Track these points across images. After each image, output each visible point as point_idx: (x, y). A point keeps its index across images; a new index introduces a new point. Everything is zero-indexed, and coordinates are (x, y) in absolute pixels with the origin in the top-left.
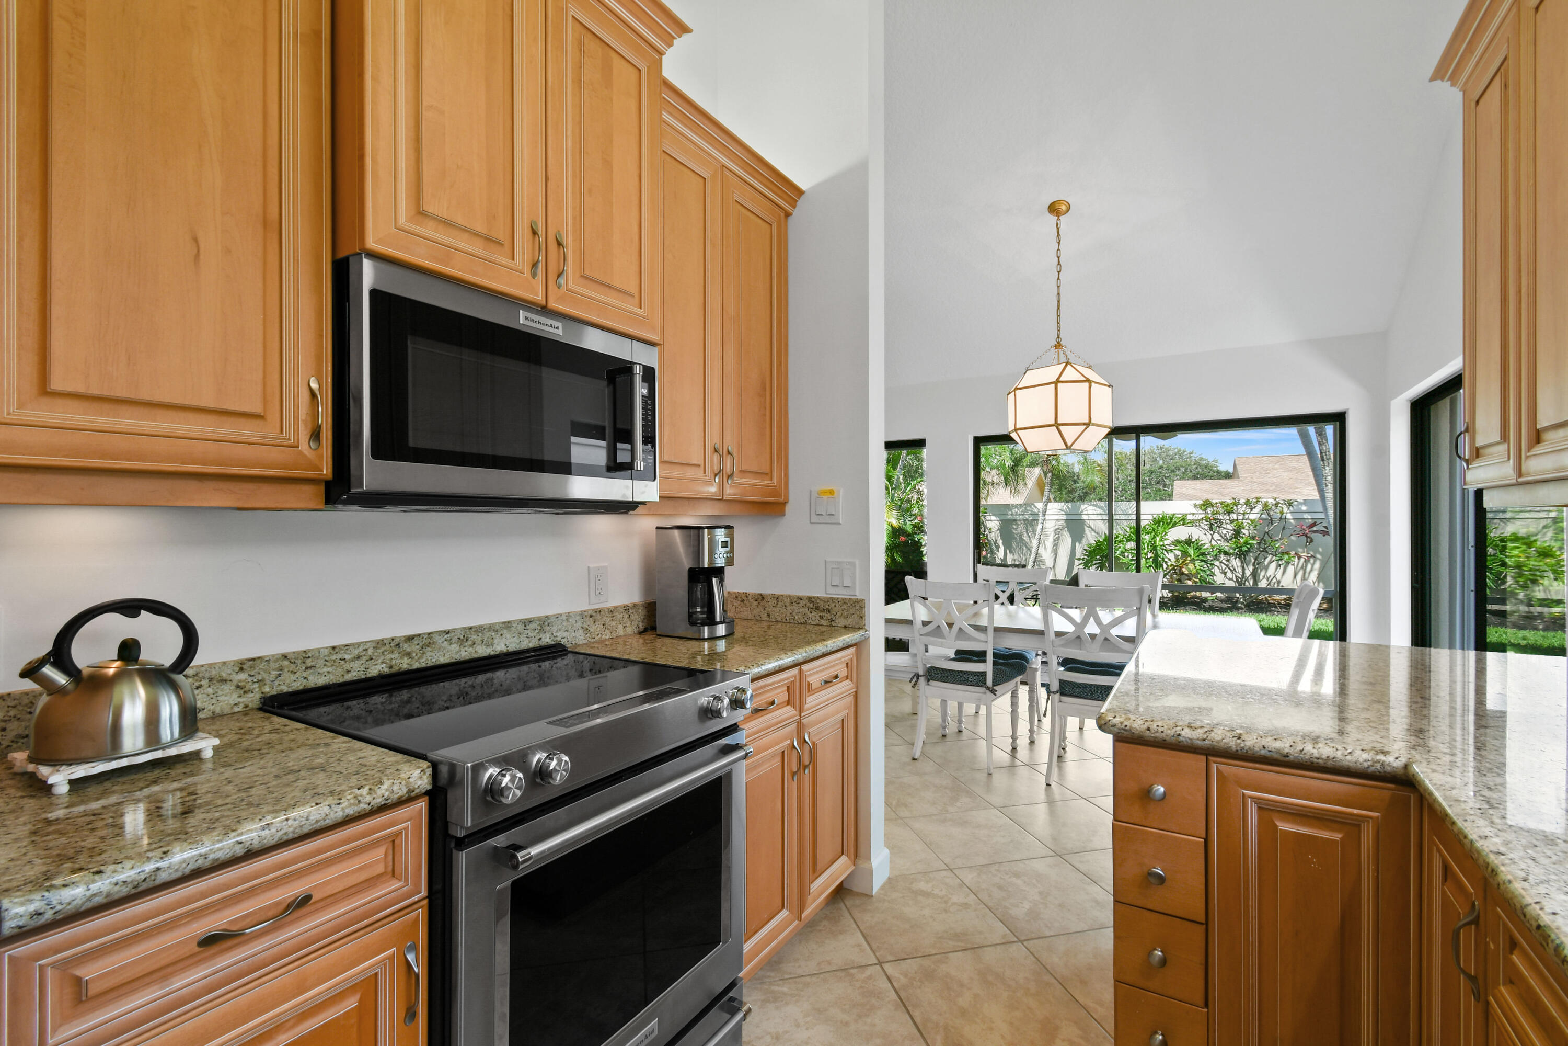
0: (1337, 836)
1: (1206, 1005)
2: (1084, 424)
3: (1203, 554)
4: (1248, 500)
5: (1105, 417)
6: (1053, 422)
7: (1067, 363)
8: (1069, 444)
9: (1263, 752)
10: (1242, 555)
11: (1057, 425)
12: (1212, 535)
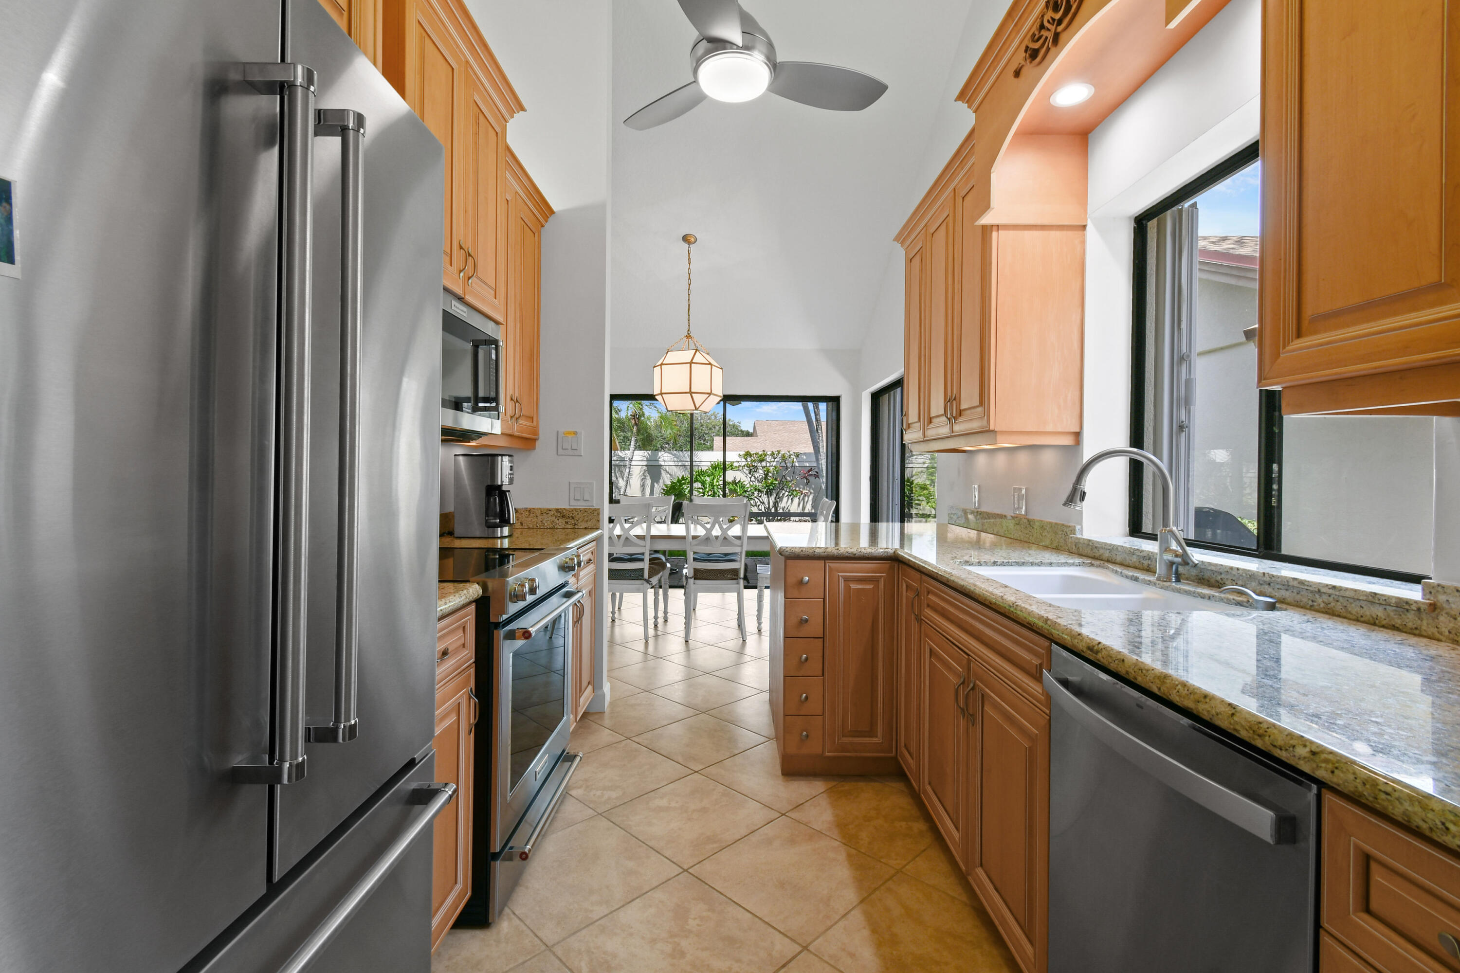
0: (871, 586)
1: (823, 676)
2: (708, 393)
3: (745, 491)
4: (773, 452)
5: (719, 391)
6: (689, 391)
7: (697, 350)
8: (697, 407)
9: (847, 554)
10: (769, 493)
11: (691, 393)
12: (750, 478)
